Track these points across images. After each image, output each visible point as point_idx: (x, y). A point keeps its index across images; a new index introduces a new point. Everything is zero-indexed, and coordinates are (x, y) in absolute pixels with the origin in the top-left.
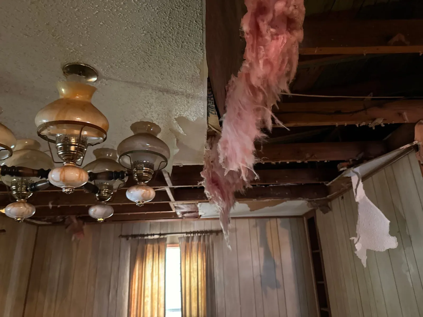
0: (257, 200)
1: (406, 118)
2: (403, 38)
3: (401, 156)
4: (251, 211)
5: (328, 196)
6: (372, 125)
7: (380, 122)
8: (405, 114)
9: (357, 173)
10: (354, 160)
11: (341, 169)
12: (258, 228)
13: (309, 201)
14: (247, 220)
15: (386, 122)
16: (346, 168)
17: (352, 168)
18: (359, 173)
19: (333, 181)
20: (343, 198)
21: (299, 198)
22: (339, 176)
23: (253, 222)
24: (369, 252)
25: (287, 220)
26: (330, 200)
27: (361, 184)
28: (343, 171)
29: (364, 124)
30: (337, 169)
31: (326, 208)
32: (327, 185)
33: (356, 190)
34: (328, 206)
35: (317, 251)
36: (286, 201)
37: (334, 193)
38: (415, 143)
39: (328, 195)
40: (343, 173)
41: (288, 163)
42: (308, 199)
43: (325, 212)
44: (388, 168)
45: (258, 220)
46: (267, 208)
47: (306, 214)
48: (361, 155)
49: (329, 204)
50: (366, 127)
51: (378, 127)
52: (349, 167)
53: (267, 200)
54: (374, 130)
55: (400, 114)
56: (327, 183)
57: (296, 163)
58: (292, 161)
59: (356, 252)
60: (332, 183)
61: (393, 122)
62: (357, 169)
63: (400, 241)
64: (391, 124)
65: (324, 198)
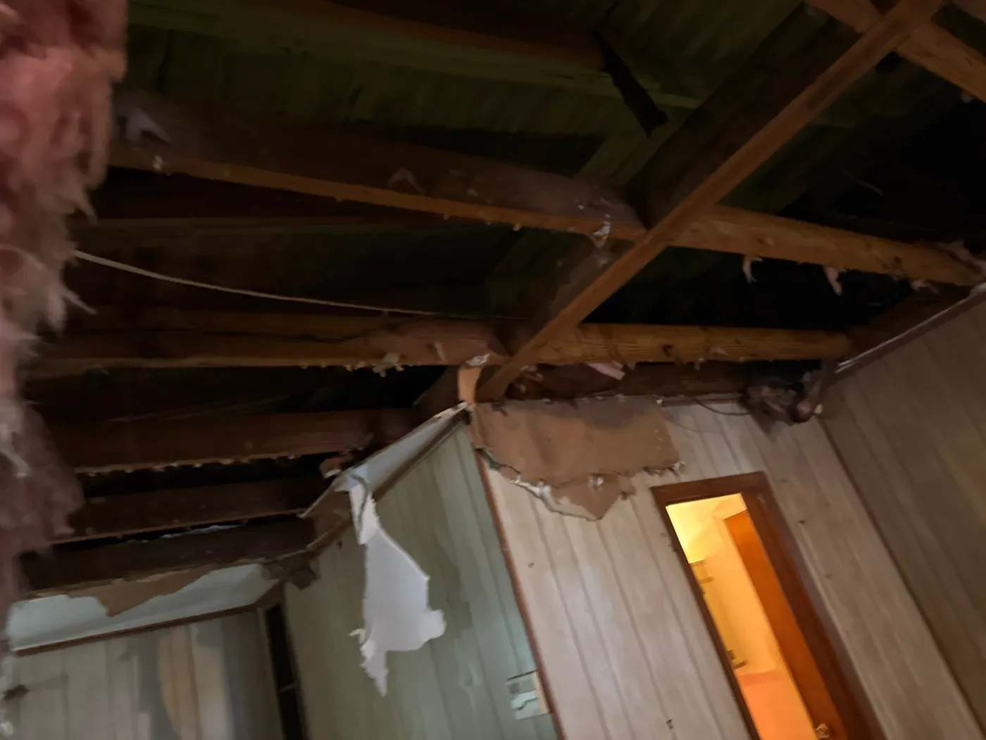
0: (127, 580)
1: (441, 353)
2: (410, 178)
3: (442, 437)
4: (112, 614)
5: (310, 546)
6: (379, 369)
7: (393, 360)
8: (438, 346)
9: (361, 480)
10: (354, 452)
11: (329, 474)
12: (135, 662)
13: (265, 564)
14: (101, 645)
15: (405, 363)
16: (336, 471)
17: (350, 469)
18: (367, 481)
19: (315, 504)
20: (340, 544)
21: (241, 561)
22: (326, 493)
23: (119, 645)
24: (392, 658)
25: (216, 622)
26: (313, 555)
27: (370, 504)
28: (333, 477)
29: (362, 364)
30: (319, 474)
31: (304, 575)
32: (303, 516)
33: (360, 517)
34: (310, 571)
35: (288, 688)
36: (206, 572)
37: (323, 536)
38: (462, 406)
39: (308, 543)
40: (334, 483)
41: (198, 465)
42: (261, 560)
43: (302, 584)
44: (423, 465)
45: (135, 639)
46: (157, 600)
47: (262, 601)
48: (369, 437)
49: (312, 565)
50: (367, 371)
51: (391, 371)
52: (345, 466)
53: (157, 577)
54: (383, 378)
55: (431, 347)
56: (302, 513)
57: (219, 464)
58: (208, 461)
59: (363, 665)
60: (312, 511)
61: (419, 363)
62: (362, 471)
63: (450, 619)
64: (415, 367)
65: (301, 551)
